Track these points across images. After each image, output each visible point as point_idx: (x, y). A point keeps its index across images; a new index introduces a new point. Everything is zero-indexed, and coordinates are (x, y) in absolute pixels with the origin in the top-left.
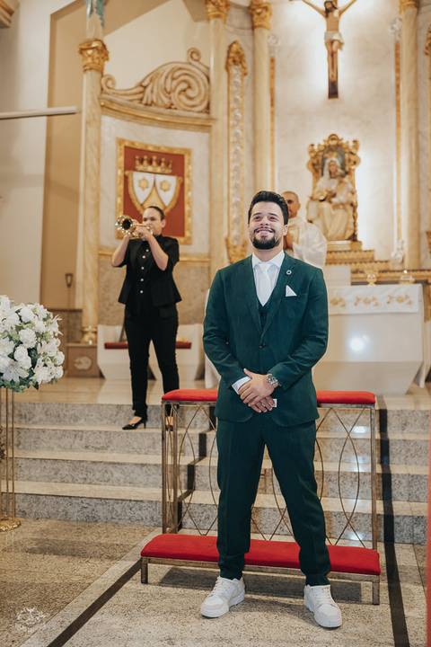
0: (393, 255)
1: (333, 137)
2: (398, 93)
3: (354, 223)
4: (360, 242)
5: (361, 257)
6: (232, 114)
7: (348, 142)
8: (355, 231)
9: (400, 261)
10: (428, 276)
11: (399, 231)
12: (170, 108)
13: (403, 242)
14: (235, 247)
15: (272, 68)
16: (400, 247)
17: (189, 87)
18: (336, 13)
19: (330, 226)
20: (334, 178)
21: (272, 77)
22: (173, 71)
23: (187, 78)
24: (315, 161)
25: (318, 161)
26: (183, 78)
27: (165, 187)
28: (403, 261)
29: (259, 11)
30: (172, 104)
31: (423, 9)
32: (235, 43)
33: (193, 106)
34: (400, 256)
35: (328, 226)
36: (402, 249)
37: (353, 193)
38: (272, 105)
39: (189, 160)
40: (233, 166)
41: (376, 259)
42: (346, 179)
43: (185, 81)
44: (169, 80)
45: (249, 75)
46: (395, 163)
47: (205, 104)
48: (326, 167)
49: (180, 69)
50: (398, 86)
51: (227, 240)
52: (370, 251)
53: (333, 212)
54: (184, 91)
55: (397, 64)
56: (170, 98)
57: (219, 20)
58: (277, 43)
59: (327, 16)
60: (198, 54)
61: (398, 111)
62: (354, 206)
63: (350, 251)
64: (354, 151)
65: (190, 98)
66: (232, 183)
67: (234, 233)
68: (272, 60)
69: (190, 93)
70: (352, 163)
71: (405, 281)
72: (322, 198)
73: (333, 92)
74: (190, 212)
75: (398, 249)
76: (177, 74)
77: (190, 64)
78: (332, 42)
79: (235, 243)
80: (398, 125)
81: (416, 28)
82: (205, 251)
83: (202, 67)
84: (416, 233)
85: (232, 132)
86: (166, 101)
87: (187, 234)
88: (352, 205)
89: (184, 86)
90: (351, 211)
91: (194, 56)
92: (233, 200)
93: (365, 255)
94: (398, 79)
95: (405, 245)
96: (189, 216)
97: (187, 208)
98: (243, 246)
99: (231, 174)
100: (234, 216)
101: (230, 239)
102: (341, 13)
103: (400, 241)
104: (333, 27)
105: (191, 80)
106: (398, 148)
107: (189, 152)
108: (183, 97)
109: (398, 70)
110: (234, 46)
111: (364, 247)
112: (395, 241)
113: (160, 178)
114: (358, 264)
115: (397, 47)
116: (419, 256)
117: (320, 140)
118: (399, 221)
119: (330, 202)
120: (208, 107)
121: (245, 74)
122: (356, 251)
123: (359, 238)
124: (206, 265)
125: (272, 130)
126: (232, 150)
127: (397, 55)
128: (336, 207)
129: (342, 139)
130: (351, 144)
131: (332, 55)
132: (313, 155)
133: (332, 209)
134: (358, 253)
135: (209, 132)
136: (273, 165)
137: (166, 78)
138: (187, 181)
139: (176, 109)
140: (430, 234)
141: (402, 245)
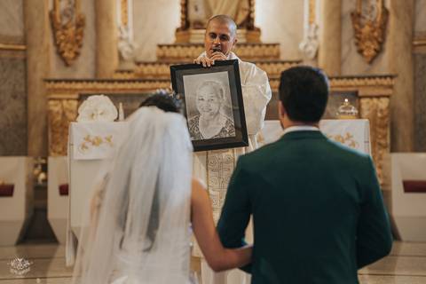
0: (302, 46)
4: (259, 30)
5: (260, 54)
8: (251, 12)
9: (313, 55)
10: (358, 86)
11: (311, 10)
13: (317, 28)
14: (65, 28)
16: (312, 34)
19: (215, 7)
28: (316, 56)
34: (312, 49)
36: (316, 37)
41: (283, 58)
51: (52, 16)
52: (274, 45)
63: (245, 45)
67: (63, 5)
71: (344, 113)
75: (309, 38)
79: (65, 21)
82: (18, 32)
84: (336, 14)
93: (267, 51)
95: (321, 33)
101: (58, 13)
103: (313, 26)
111: (264, 38)
112: (306, 26)
116: (340, 50)
122: (253, 45)
123: (257, 23)
124: (20, 56)
134: (257, 48)
140: (356, 16)
141: (315, 32)
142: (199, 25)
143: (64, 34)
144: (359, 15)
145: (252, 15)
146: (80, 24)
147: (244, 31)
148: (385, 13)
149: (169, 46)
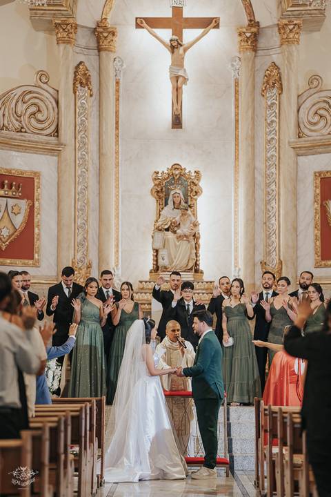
1: (176, 167)
2: (237, 128)
3: (196, 254)
4: (202, 273)
5: (202, 287)
6: (79, 137)
7: (190, 171)
8: (197, 260)
11: (236, 258)
12: (21, 132)
13: (239, 270)
15: (117, 91)
17: (39, 110)
18: (181, 50)
20: (178, 209)
21: (117, 100)
22: (24, 94)
23: (36, 101)
24: (159, 189)
25: (162, 189)
26: (32, 101)
27: (16, 210)
29: (105, 35)
30: (22, 128)
31: (260, 53)
32: (81, 63)
33: (43, 129)
35: (173, 257)
37: (195, 225)
38: (117, 128)
39: (39, 183)
40: (79, 188)
42: (189, 212)
43: (35, 104)
44: (20, 103)
45: (94, 96)
46: (233, 193)
47: (53, 127)
48: (171, 198)
49: (30, 92)
50: (237, 121)
51: (73, 262)
52: (211, 282)
53: (178, 244)
54: (34, 114)
55: (237, 100)
56: (21, 122)
57: (68, 46)
58: (122, 65)
59: (173, 52)
60: (47, 76)
61: (237, 145)
62: (196, 237)
64: (195, 181)
65: (40, 122)
66: (79, 205)
67: (79, 255)
68: (118, 83)
69: (39, 116)
70: (195, 194)
72: (166, 227)
73: (177, 122)
74: (39, 235)
76: (27, 97)
77: (39, 87)
78: (177, 78)
79: (80, 265)
80: (237, 158)
81: (253, 71)
83: (51, 91)
84: (251, 262)
85: (79, 155)
86: (17, 124)
87: (36, 256)
88: (194, 236)
89: (33, 109)
90: (193, 243)
91: (43, 78)
92: (79, 222)
93: (206, 286)
94: (237, 115)
96: (38, 239)
97: (36, 230)
98: (88, 267)
99: (77, 197)
100: (79, 238)
101: (76, 261)
102: (185, 50)
103: (237, 269)
104: (178, 63)
105: (41, 104)
106: (236, 181)
107: (37, 174)
108: (33, 121)
109: (237, 107)
110: (81, 67)
111: (206, 277)
112: (233, 269)
113: (11, 202)
114: (201, 294)
115: (237, 84)
117: (163, 167)
118: (236, 250)
119: (175, 232)
120: (57, 130)
121: (91, 96)
123: (201, 268)
125: (117, 153)
126: (79, 172)
127: (237, 92)
128: (180, 238)
129: (185, 169)
130: (193, 174)
131: (177, 91)
132: (157, 182)
133: (176, 239)
134: (200, 284)
135: (58, 156)
136: (117, 187)
137: (17, 102)
138: (36, 204)
139: (26, 132)
140: (263, 264)
141: (238, 273)
142: (165, 269)
143: (79, 273)
144: (265, 263)
145: (198, 263)
146: (89, 267)
147: (192, 273)
148: (281, 263)
149: (146, 282)
